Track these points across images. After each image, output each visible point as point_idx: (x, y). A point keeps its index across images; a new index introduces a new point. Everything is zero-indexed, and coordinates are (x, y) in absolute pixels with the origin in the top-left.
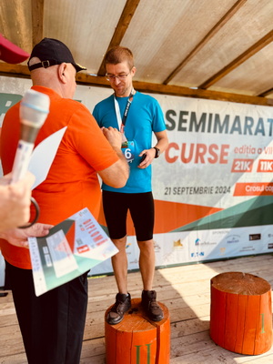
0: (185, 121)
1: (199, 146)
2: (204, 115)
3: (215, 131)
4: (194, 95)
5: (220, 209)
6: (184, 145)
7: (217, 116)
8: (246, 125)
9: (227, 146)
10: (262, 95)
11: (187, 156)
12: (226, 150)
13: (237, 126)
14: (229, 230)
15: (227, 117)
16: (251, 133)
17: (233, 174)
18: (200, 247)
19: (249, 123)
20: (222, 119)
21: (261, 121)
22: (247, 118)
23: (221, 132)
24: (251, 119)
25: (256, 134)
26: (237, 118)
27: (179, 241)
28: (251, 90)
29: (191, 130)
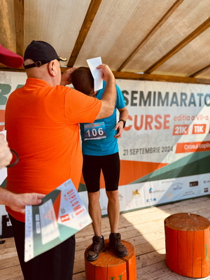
0: (136, 98)
1: (147, 117)
2: (150, 93)
3: (158, 105)
4: (141, 78)
5: (166, 164)
6: (136, 117)
7: (160, 93)
8: (182, 100)
9: (169, 116)
10: (192, 76)
11: (139, 125)
12: (168, 119)
13: (175, 100)
14: (174, 179)
15: (167, 94)
16: (185, 105)
17: (174, 137)
18: (152, 194)
19: (184, 97)
20: (163, 96)
21: (192, 95)
22: (182, 94)
23: (163, 105)
24: (185, 94)
25: (189, 105)
26: (175, 94)
27: (137, 191)
28: (184, 73)
29: (140, 105)
